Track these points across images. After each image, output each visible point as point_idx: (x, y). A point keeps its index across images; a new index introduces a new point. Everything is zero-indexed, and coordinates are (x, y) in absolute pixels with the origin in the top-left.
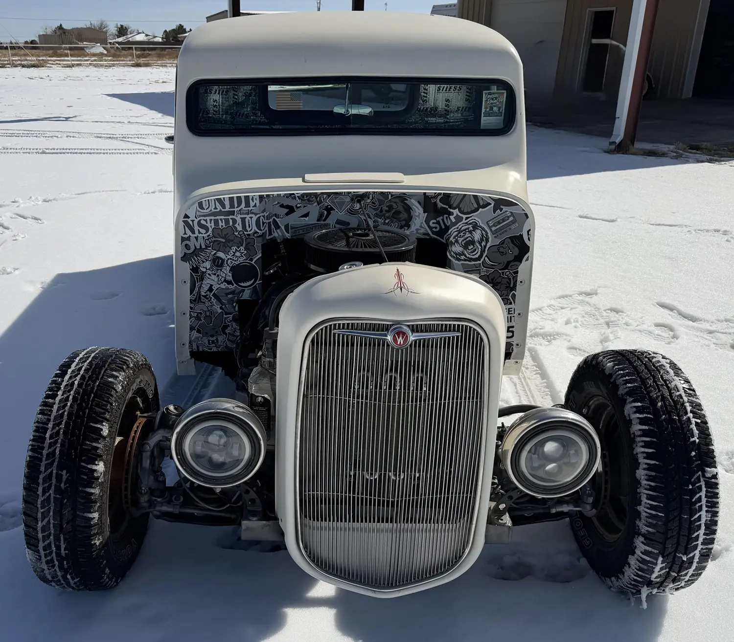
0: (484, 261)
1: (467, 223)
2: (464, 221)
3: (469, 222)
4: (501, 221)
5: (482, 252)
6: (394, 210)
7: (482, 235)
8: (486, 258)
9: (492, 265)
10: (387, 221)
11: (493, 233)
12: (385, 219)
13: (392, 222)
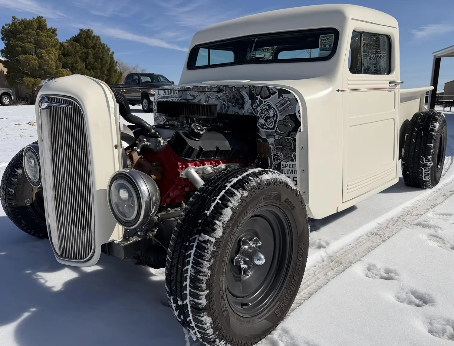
0: (276, 130)
1: (265, 105)
2: (264, 104)
3: (267, 104)
4: (283, 104)
5: (275, 124)
6: (236, 98)
7: (274, 113)
8: (277, 128)
9: (281, 133)
10: (233, 105)
11: (280, 111)
12: (232, 103)
13: (236, 105)
